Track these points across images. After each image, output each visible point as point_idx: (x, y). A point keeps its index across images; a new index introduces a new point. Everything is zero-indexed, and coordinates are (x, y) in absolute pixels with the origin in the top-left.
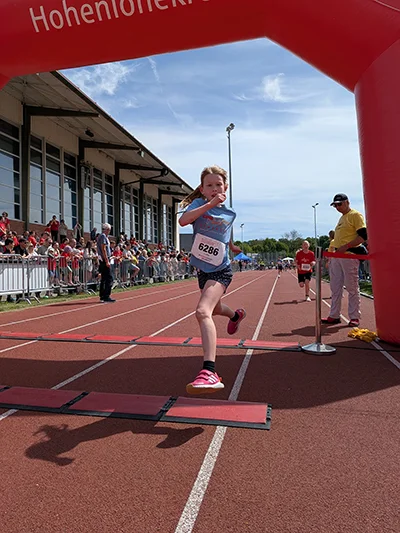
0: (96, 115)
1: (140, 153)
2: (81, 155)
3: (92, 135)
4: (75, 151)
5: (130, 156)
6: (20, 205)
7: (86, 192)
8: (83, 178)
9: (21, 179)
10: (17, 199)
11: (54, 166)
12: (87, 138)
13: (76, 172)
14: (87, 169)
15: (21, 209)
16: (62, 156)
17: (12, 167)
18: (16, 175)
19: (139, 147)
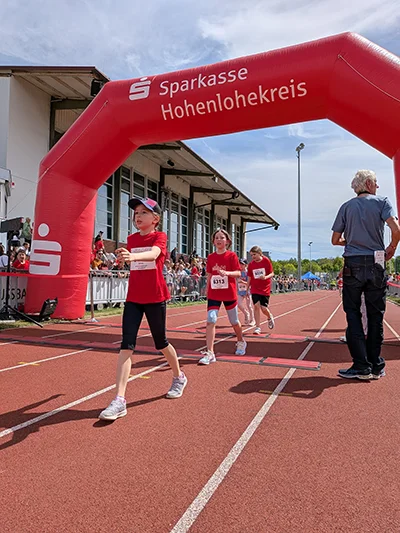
0: (179, 148)
1: (214, 179)
2: (162, 182)
3: (172, 164)
4: (156, 178)
5: (206, 182)
6: (112, 227)
7: (165, 214)
8: (163, 199)
9: (113, 204)
10: (109, 222)
11: (139, 192)
12: (169, 167)
13: (157, 196)
14: (166, 194)
15: (113, 232)
16: (146, 184)
17: (106, 193)
18: (109, 202)
19: (214, 174)
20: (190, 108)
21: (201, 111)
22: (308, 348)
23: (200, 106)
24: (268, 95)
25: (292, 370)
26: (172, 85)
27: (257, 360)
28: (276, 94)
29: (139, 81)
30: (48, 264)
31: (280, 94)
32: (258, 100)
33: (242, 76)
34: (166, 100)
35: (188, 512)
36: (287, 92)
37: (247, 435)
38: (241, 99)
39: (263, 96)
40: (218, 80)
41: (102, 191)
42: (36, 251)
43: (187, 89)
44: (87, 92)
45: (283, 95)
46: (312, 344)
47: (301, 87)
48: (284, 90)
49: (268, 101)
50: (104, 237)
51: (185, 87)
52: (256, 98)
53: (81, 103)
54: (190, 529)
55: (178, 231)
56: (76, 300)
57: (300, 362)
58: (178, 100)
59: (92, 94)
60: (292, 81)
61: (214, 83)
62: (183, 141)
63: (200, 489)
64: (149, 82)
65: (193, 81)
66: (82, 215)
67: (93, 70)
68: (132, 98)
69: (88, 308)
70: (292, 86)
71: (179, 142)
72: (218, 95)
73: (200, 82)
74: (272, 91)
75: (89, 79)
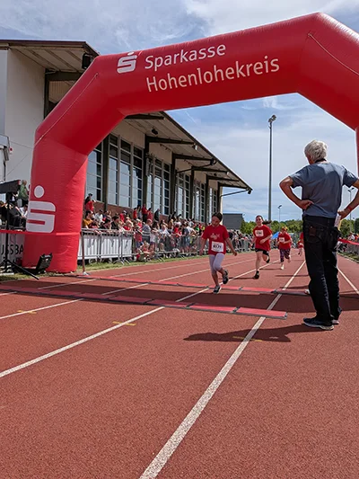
0: (162, 118)
1: (194, 147)
2: (147, 149)
3: (156, 133)
4: (142, 145)
5: (186, 149)
6: (101, 189)
7: (149, 178)
8: (147, 167)
9: (103, 169)
10: (99, 185)
11: (126, 158)
12: (153, 135)
13: (142, 162)
14: (151, 160)
15: (102, 194)
16: (132, 150)
17: (96, 159)
18: (99, 166)
19: (194, 142)
20: (173, 81)
21: (183, 84)
22: (276, 300)
23: (182, 79)
24: (244, 70)
25: (262, 319)
26: (156, 59)
27: (231, 310)
28: (251, 69)
29: (126, 55)
30: (43, 223)
31: (255, 69)
32: (235, 75)
33: (221, 52)
34: (151, 73)
35: (169, 442)
36: (261, 67)
37: (222, 375)
38: (219, 73)
39: (239, 71)
40: (199, 55)
41: (92, 156)
42: (32, 211)
43: (170, 63)
44: (78, 65)
45: (258, 71)
46: (279, 296)
47: (274, 63)
48: (258, 66)
49: (244, 76)
50: (94, 199)
51: (168, 62)
52: (233, 72)
53: (74, 75)
54: (171, 457)
55: (161, 194)
56: (68, 255)
57: (269, 312)
58: (162, 73)
59: (83, 67)
60: (266, 57)
61: (195, 58)
62: (166, 112)
63: (180, 423)
64: (136, 57)
65: (176, 56)
66: (74, 178)
67: (84, 45)
68: (120, 71)
69: (80, 263)
70: (266, 62)
71: (163, 113)
72: (199, 69)
73: (183, 57)
74: (248, 67)
75: (80, 53)
